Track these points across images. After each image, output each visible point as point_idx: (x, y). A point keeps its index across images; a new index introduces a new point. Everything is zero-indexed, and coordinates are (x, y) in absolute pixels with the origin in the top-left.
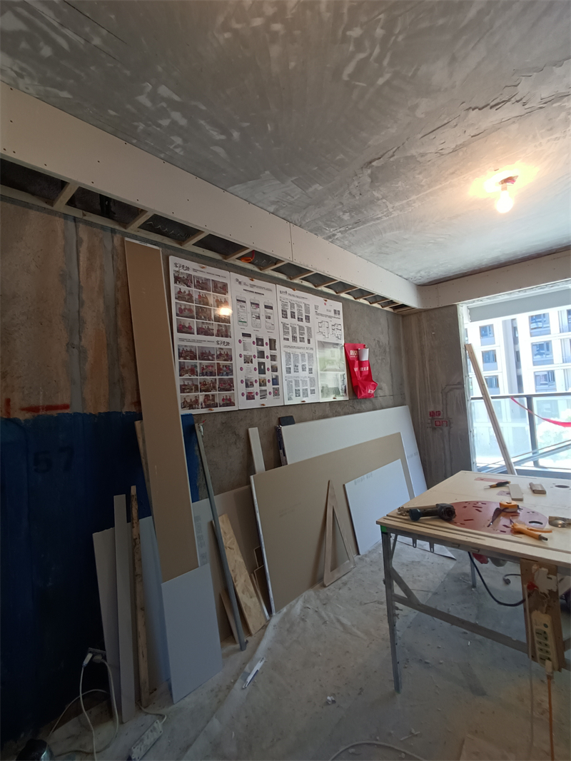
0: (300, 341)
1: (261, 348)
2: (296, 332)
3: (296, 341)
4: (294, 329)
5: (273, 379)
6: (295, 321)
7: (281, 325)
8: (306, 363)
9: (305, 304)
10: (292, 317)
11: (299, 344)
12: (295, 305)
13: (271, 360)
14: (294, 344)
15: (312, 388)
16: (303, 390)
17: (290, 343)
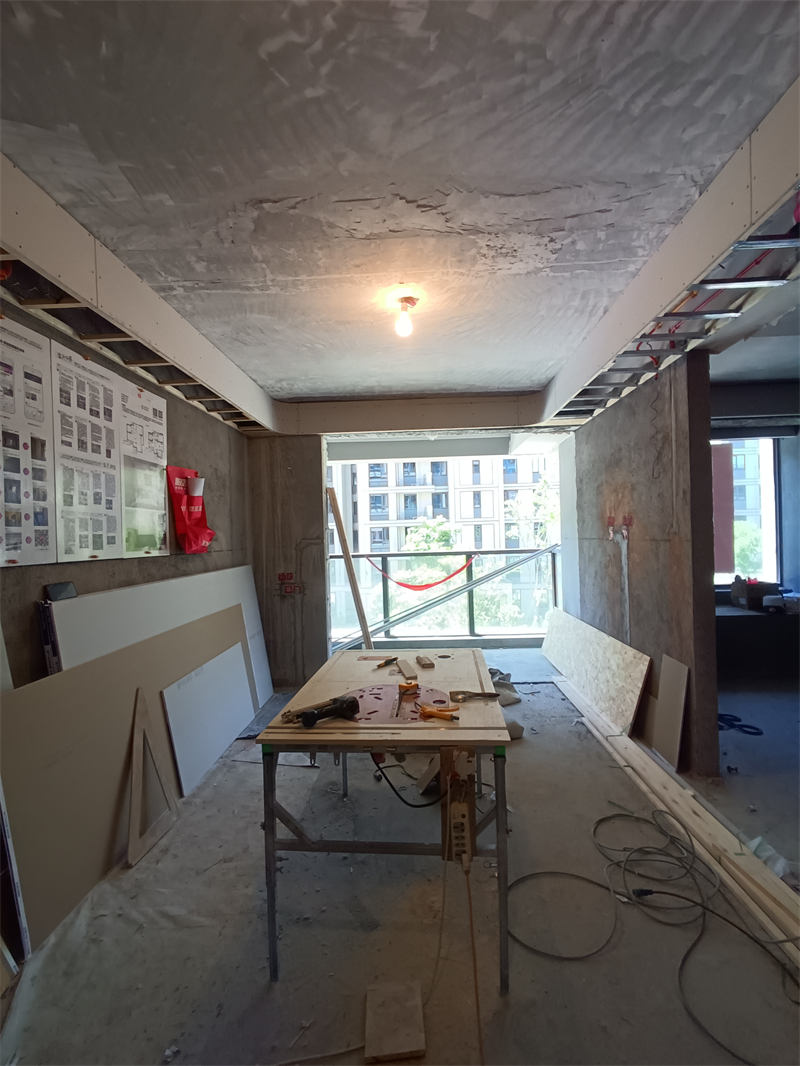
0: (93, 451)
1: (12, 453)
2: (85, 434)
3: (85, 450)
4: (82, 429)
5: (36, 514)
6: (85, 414)
7: (58, 417)
8: (102, 491)
9: (105, 389)
10: (79, 406)
11: (89, 455)
12: (87, 386)
13: (34, 478)
14: (81, 454)
15: (110, 534)
16: (94, 536)
17: (74, 451)
